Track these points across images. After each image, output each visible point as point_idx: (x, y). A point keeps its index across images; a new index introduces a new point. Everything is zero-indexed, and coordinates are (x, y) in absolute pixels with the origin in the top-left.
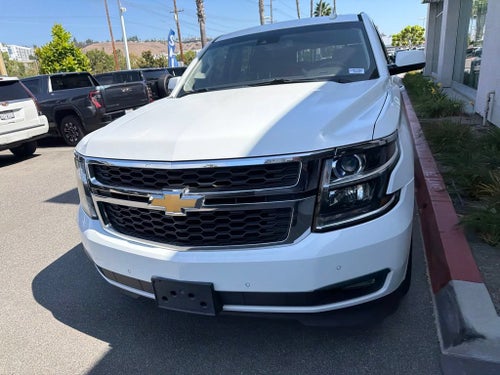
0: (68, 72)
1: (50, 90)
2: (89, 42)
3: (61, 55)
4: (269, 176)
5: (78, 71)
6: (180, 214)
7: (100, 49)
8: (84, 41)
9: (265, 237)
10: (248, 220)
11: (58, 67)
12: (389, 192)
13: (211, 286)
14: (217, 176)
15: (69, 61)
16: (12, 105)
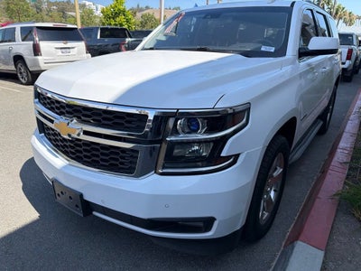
0: (119, 27)
1: (99, 37)
2: (147, 8)
3: (116, 15)
4: (127, 122)
5: (126, 27)
6: (66, 137)
7: (151, 13)
8: (144, 7)
9: (123, 168)
10: (112, 153)
11: (113, 23)
12: (223, 154)
13: (81, 195)
14: (93, 114)
15: (121, 19)
16: (70, 44)
